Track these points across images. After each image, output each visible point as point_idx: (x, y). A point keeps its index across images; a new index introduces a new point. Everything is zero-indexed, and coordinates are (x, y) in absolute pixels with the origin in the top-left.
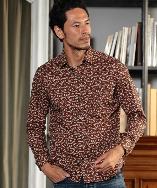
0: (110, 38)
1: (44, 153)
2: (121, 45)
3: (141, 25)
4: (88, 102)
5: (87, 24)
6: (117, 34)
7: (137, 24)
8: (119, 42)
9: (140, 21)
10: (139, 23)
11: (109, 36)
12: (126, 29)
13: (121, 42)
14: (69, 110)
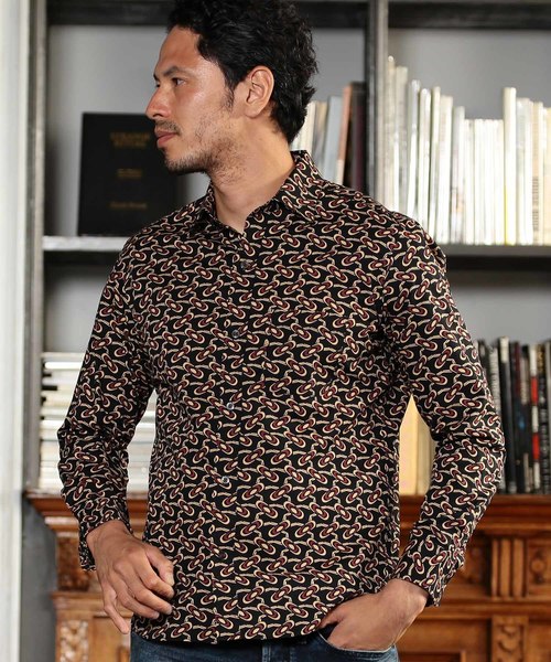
3: (361, 92)
7: (347, 90)
9: (360, 78)
10: (355, 85)
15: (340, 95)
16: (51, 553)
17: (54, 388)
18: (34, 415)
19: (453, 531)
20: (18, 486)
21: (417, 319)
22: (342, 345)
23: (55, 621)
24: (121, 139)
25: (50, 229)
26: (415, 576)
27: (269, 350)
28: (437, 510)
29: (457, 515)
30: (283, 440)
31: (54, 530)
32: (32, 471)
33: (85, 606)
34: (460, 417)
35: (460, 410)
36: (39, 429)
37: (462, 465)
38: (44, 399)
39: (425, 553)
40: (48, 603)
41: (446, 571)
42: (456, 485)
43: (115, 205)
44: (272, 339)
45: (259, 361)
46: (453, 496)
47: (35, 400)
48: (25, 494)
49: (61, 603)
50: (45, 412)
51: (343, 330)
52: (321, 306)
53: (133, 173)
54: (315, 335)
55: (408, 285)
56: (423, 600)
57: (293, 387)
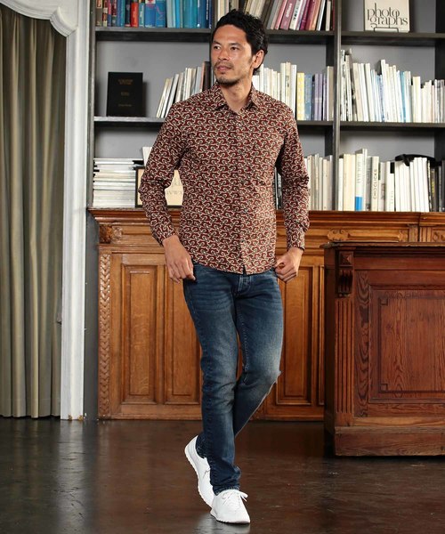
0: (168, 82)
1: (167, 220)
2: (182, 91)
3: (208, 65)
4: (254, 161)
5: (234, 48)
6: (177, 76)
7: (203, 64)
8: (180, 87)
9: (208, 60)
10: (206, 62)
11: (167, 80)
12: (190, 70)
13: (183, 87)
14: (227, 169)
15: (201, 66)
16: (97, 230)
17: (98, 171)
18: (91, 181)
20: (85, 206)
23: (98, 254)
24: (122, 82)
25: (97, 114)
31: (98, 222)
32: (90, 200)
33: (109, 249)
36: (93, 186)
38: (94, 175)
40: (96, 248)
43: (120, 105)
47: (91, 175)
48: (87, 208)
49: (100, 248)
50: (94, 179)
53: (127, 94)
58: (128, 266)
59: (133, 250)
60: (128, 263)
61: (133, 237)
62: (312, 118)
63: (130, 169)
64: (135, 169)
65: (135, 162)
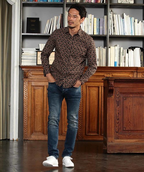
0: (48, 21)
3: (62, 15)
6: (51, 19)
12: (56, 17)
13: (53, 23)
15: (60, 15)
16: (23, 73)
17: (23, 52)
18: (21, 56)
19: (87, 77)
20: (19, 65)
21: (90, 51)
22: (83, 53)
23: (23, 82)
24: (32, 21)
25: (23, 32)
26: (81, 81)
27: (74, 52)
28: (86, 74)
29: (88, 75)
30: (74, 64)
31: (23, 70)
32: (20, 63)
33: (27, 80)
34: (92, 64)
35: (93, 63)
36: (21, 58)
37: (91, 69)
38: (22, 54)
39: (83, 78)
40: (22, 79)
41: (85, 81)
42: (89, 72)
43: (31, 29)
44: (74, 51)
45: (72, 54)
46: (88, 73)
47: (21, 54)
48: (19, 66)
49: (24, 80)
50: (22, 55)
51: (83, 51)
52: (81, 48)
53: (34, 25)
54: (80, 52)
55: (91, 47)
56: (81, 84)
57: (76, 58)
58: (34, 86)
59: (35, 80)
60: (34, 85)
61: (35, 76)
62: (99, 34)
63: (35, 52)
64: (36, 52)
65: (36, 49)
